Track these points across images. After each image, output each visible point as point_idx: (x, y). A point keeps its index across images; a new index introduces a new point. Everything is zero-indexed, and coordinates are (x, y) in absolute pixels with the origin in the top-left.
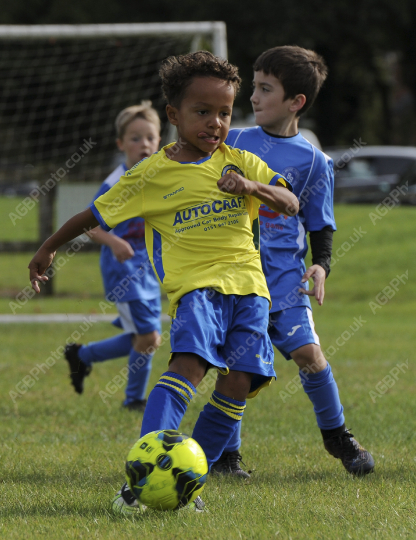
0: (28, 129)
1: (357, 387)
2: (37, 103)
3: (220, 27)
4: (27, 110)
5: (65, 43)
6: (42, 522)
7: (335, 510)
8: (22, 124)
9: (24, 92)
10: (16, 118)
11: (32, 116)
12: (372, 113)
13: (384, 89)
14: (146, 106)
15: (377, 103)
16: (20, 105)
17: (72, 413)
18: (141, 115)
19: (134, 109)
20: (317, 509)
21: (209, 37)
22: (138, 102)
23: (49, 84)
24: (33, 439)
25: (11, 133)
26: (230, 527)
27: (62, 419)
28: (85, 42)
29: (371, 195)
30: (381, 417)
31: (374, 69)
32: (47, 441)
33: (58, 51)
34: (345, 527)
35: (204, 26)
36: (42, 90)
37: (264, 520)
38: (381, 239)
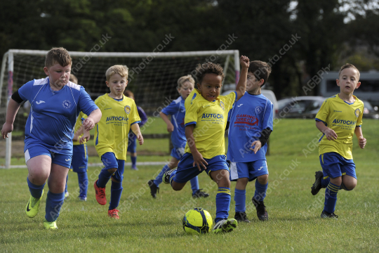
0: (165, 91)
1: (290, 188)
2: (168, 81)
3: (237, 52)
4: (164, 84)
5: (178, 59)
6: (172, 240)
7: (283, 235)
8: (162, 89)
9: (163, 77)
10: (160, 87)
11: (166, 86)
12: (295, 84)
13: (299, 75)
14: (189, 76)
15: (297, 80)
16: (161, 82)
17: (182, 199)
18: (188, 80)
19: (185, 77)
20: (276, 234)
21: (233, 56)
22: (186, 75)
23: (172, 74)
24: (168, 209)
25: (158, 93)
26: (243, 242)
27: (179, 201)
28: (186, 58)
29: (295, 115)
30: (300, 199)
31: (295, 67)
32: (174, 210)
33: (176, 62)
34: (287, 241)
35: (231, 52)
36: (170, 77)
37: (256, 238)
38: (299, 131)
